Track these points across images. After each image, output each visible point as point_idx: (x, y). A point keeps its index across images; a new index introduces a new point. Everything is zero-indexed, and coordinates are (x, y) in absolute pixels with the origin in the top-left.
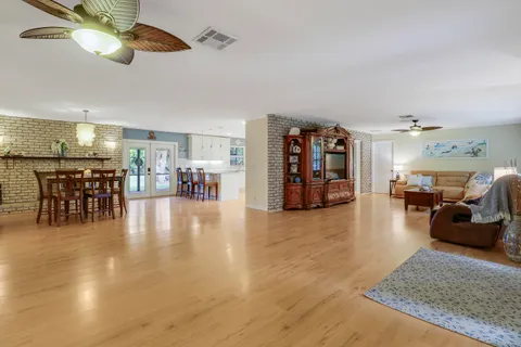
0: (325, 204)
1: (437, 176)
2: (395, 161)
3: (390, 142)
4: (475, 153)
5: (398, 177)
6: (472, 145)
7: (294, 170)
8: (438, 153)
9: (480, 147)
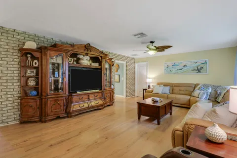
0: (69, 114)
1: (173, 87)
2: (148, 76)
3: (145, 63)
4: (199, 70)
5: (149, 87)
6: (197, 64)
7: (32, 83)
8: (174, 70)
9: (202, 66)
